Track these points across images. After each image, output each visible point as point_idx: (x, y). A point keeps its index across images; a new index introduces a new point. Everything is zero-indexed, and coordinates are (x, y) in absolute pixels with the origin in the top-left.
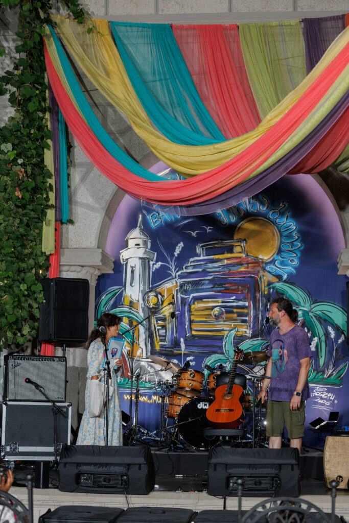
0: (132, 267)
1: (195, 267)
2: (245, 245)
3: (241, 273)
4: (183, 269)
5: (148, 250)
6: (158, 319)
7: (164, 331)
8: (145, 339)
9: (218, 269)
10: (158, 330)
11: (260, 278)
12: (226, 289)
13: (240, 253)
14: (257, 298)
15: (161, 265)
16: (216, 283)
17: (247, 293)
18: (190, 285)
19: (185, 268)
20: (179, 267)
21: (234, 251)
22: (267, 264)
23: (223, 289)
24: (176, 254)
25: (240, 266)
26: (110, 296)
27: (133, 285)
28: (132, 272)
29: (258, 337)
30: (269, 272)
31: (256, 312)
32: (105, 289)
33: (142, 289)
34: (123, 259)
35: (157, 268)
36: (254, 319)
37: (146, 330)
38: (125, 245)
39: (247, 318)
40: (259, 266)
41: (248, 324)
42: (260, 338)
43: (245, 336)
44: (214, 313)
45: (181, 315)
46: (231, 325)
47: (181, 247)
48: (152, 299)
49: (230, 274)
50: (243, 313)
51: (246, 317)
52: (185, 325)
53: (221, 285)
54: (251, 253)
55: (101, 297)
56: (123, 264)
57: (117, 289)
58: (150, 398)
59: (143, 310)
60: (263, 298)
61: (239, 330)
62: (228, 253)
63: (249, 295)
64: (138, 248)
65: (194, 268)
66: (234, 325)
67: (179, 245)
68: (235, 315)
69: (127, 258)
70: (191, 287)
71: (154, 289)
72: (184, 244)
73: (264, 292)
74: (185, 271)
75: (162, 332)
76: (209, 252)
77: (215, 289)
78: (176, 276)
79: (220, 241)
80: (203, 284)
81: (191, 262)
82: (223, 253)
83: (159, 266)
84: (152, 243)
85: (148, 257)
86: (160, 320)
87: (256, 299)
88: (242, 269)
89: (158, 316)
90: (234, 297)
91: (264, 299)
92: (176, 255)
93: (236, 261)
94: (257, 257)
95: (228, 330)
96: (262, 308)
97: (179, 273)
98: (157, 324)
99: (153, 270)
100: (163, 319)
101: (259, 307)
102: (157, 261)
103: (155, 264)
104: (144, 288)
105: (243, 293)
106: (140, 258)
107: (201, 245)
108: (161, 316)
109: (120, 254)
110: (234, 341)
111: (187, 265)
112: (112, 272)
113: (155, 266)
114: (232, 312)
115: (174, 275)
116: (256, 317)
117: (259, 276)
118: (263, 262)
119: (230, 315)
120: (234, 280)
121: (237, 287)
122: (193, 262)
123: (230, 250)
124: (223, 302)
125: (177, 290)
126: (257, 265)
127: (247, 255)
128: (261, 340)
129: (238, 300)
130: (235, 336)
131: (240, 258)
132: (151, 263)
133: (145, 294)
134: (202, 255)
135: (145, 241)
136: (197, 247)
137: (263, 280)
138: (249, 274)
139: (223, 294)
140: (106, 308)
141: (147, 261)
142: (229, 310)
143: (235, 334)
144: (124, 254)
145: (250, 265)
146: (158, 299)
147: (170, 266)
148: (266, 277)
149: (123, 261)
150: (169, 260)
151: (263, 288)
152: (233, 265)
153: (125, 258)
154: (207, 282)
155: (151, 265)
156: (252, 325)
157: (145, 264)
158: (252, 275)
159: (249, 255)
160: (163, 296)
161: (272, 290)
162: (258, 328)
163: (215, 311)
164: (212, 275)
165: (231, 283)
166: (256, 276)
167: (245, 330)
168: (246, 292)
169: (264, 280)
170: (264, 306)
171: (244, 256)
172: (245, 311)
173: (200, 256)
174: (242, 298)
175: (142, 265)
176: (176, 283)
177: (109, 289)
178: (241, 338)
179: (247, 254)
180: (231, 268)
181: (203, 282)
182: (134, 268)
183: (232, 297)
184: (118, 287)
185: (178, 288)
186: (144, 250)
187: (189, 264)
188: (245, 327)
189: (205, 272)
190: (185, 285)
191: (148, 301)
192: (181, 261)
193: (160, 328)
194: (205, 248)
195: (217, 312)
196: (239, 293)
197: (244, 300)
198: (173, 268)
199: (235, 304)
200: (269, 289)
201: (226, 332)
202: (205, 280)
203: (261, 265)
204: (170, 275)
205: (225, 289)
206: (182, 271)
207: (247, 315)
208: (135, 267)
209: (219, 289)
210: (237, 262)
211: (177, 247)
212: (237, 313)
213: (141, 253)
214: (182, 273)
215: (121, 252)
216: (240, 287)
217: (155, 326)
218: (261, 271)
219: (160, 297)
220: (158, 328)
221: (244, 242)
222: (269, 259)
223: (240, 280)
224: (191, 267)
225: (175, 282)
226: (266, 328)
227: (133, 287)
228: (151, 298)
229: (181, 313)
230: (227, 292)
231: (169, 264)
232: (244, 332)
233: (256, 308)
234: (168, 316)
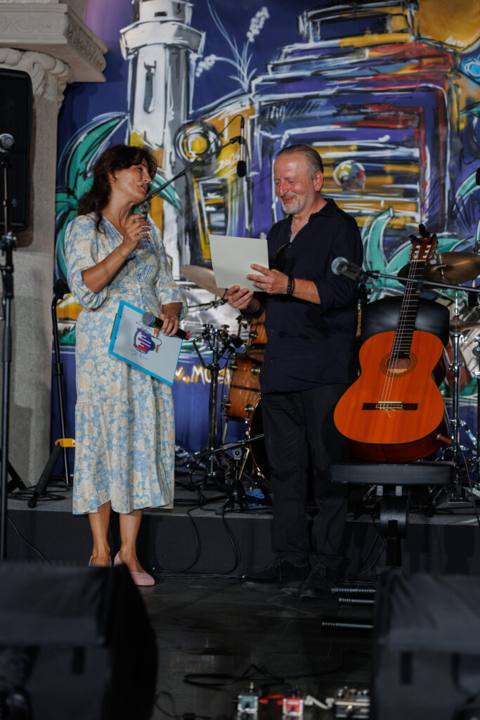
0: (148, 67)
1: (294, 66)
2: (413, 12)
3: (403, 79)
4: (266, 71)
5: (185, 26)
6: (208, 189)
7: (222, 217)
8: (179, 236)
9: (349, 71)
10: (209, 213)
11: (449, 92)
12: (369, 118)
13: (402, 31)
14: (442, 139)
15: (216, 62)
16: (345, 103)
17: (418, 127)
18: (283, 109)
19: (273, 69)
20: (258, 66)
21: (388, 28)
22: (465, 57)
23: (361, 117)
24: (251, 36)
25: (403, 64)
26: (96, 134)
27: (150, 109)
28: (149, 78)
29: (442, 231)
30: (471, 78)
31: (439, 172)
32: (85, 120)
33: (170, 117)
34: (127, 49)
35: (207, 68)
36: (433, 188)
37: (180, 213)
38: (132, 16)
39: (416, 187)
40: (446, 62)
41: (418, 200)
42: (446, 233)
43: (411, 227)
44: (338, 175)
45: (262, 180)
46: (379, 202)
47: (263, 20)
48: (195, 142)
49: (378, 82)
50: (407, 173)
51: (415, 183)
52: (272, 203)
53: (355, 108)
54: (427, 32)
55: (76, 138)
56: (128, 61)
57: (113, 119)
58: (188, 371)
59: (173, 168)
60: (454, 140)
61: (397, 214)
62: (373, 33)
63: (423, 132)
64: (162, 22)
65: (292, 69)
66: (386, 202)
67: (258, 14)
68: (389, 179)
69: (137, 45)
70: (287, 115)
71: (199, 119)
72: (270, 12)
73: (458, 123)
74: (271, 75)
75: (217, 219)
76: (330, 29)
77: (342, 118)
78: (250, 87)
79: (355, 4)
80: (315, 107)
81: (287, 55)
82: (361, 34)
83: (211, 64)
84: (194, 9)
85: (186, 42)
86: (212, 191)
87: (439, 142)
88: (407, 70)
89: (209, 182)
90: (387, 138)
91: (457, 141)
92: (251, 39)
93: (392, 52)
94: (441, 43)
95: (372, 215)
96: (453, 164)
97: (258, 80)
98: (206, 200)
99: (198, 75)
100: (221, 190)
101: (445, 160)
102: (207, 53)
103: (203, 59)
104: (177, 116)
105: (407, 128)
106: (167, 46)
107: (311, 14)
108: (215, 181)
109: (119, 36)
110: (384, 241)
111: (276, 62)
112: (101, 79)
113: (202, 64)
114: (382, 173)
115: (245, 86)
116: (438, 184)
117: (447, 87)
118: (455, 54)
119: (376, 180)
120: (388, 97)
121: (392, 113)
122: (292, 54)
123: (379, 24)
124: (360, 149)
125: (252, 121)
126: (441, 60)
127: (419, 38)
128: (449, 237)
129: (395, 143)
130: (389, 228)
131: (402, 43)
132: (193, 57)
133: (179, 131)
134: (311, 37)
135: (179, 5)
136: (300, 18)
137: (454, 96)
138: (422, 81)
139: (360, 129)
140: (87, 163)
141: (183, 52)
142: (374, 168)
143: (389, 224)
144: (131, 37)
145: (425, 61)
146: (209, 144)
147: (237, 65)
148: (463, 88)
149: (128, 54)
150: (236, 51)
151: (456, 116)
152: (386, 62)
153: (131, 46)
154: (323, 101)
155: (193, 63)
156: (427, 202)
157: (178, 61)
158: (431, 85)
159: (423, 36)
160: (220, 135)
161: (475, 120)
162: (443, 208)
163: (340, 170)
164: (335, 86)
165: (378, 104)
166: (438, 87)
167: (412, 214)
168: (415, 124)
169: (458, 97)
170: (458, 158)
171: (410, 38)
172: (413, 169)
173: (307, 41)
174: (405, 138)
175: (170, 61)
176: (252, 103)
177: (95, 119)
178: (403, 234)
179: (419, 35)
180: (381, 69)
181: (314, 101)
182: (153, 70)
183: (382, 136)
184: (115, 114)
185: (256, 116)
186: (175, 27)
187: (282, 60)
188: (413, 207)
189: (319, 79)
190: (271, 109)
191: (185, 145)
192: (263, 52)
193: (213, 209)
194: (318, 21)
195: (345, 173)
196: (399, 126)
197: (409, 144)
198: (243, 69)
199: (388, 153)
200: (471, 117)
201: (368, 219)
202: (317, 96)
203: (451, 61)
204: (237, 85)
205: (366, 119)
206: (266, 77)
207: (416, 179)
208: (155, 67)
209: (350, 118)
210: (394, 55)
211: (254, 20)
212: (392, 173)
213: (168, 33)
214: (264, 81)
215: (122, 31)
216: (401, 114)
217: (200, 205)
218: (451, 75)
219: (212, 136)
220: (209, 209)
221: (413, 5)
222: (469, 46)
223: (401, 98)
224: (285, 67)
225: (247, 103)
226: (461, 209)
227: (152, 114)
228: (191, 139)
229: (262, 173)
230: (370, 126)
231: (233, 58)
232: (409, 220)
233: (437, 162)
234: (232, 183)
